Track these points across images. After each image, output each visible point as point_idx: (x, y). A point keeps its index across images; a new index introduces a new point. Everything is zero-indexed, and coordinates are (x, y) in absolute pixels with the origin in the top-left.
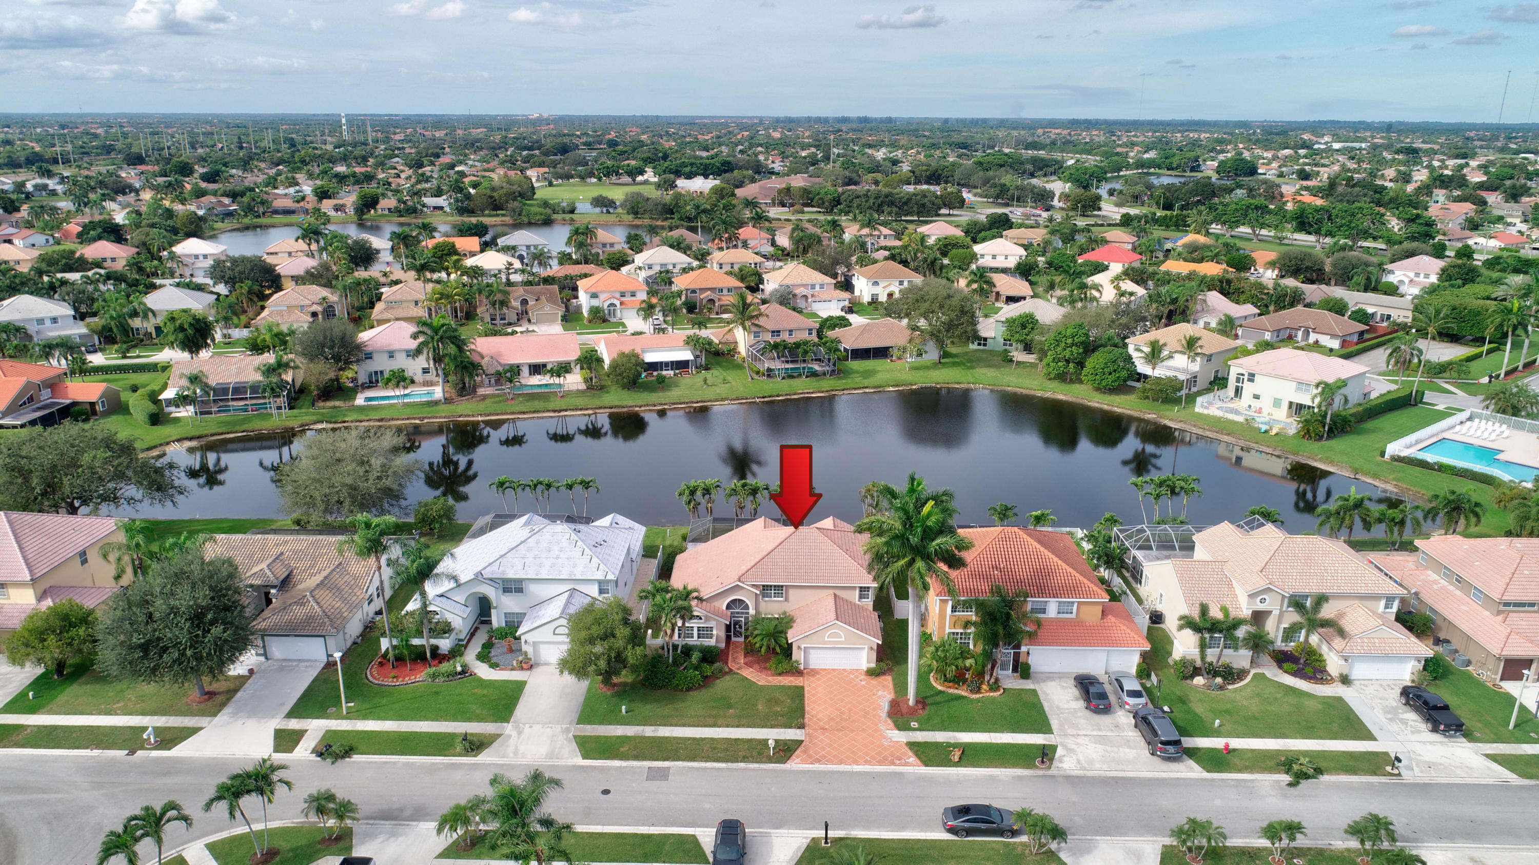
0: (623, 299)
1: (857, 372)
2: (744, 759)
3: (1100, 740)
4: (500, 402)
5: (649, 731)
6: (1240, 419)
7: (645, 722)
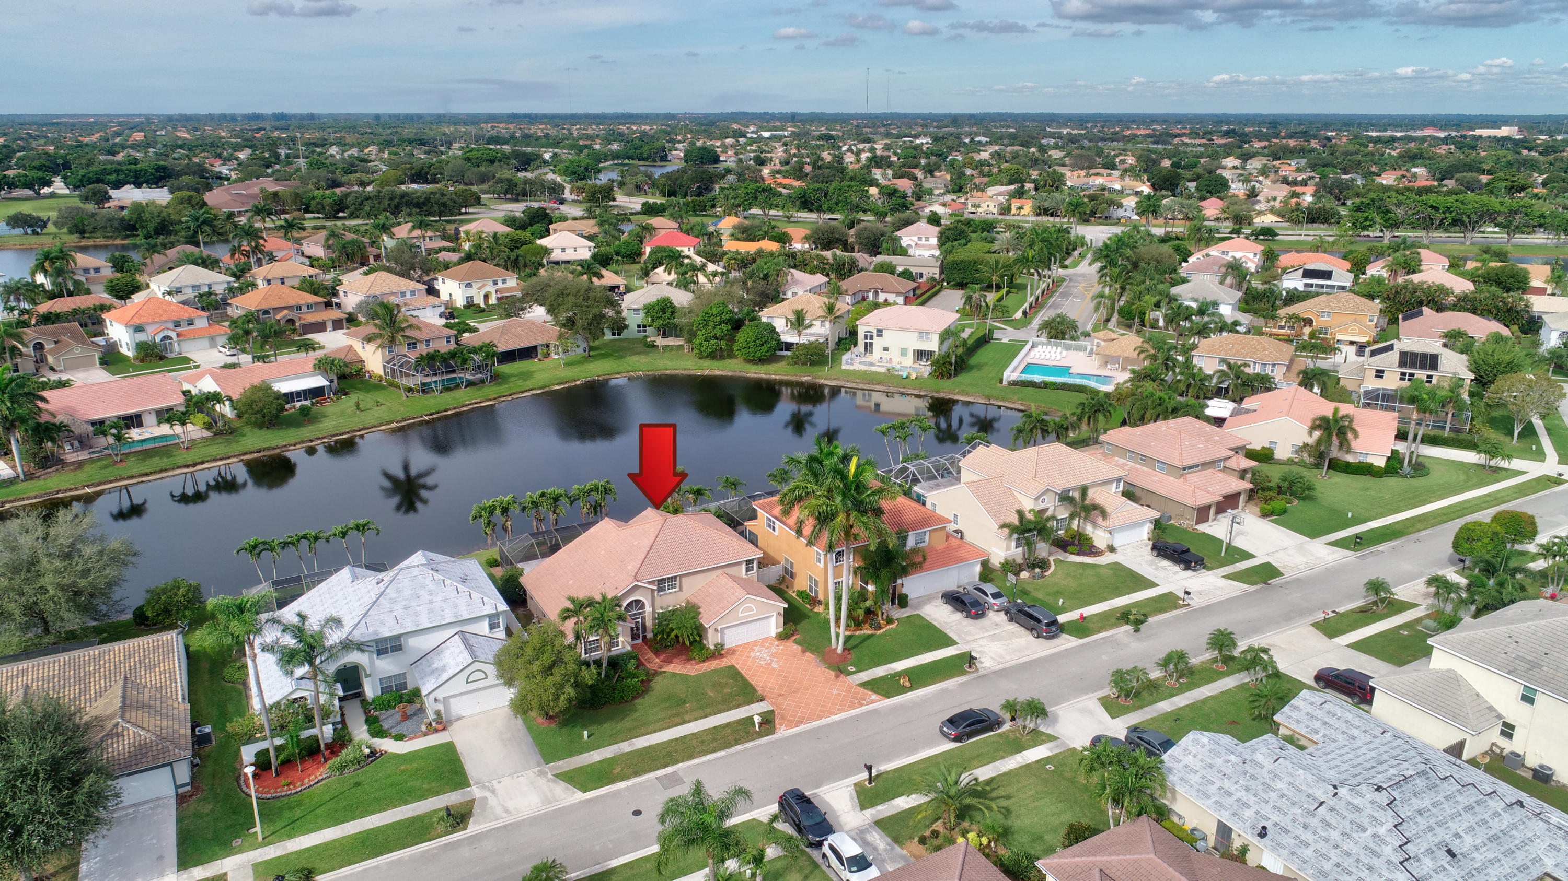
0: (178, 329)
1: (512, 375)
2: (737, 742)
3: (994, 638)
4: (106, 467)
5: (626, 747)
6: (883, 370)
7: (614, 739)
